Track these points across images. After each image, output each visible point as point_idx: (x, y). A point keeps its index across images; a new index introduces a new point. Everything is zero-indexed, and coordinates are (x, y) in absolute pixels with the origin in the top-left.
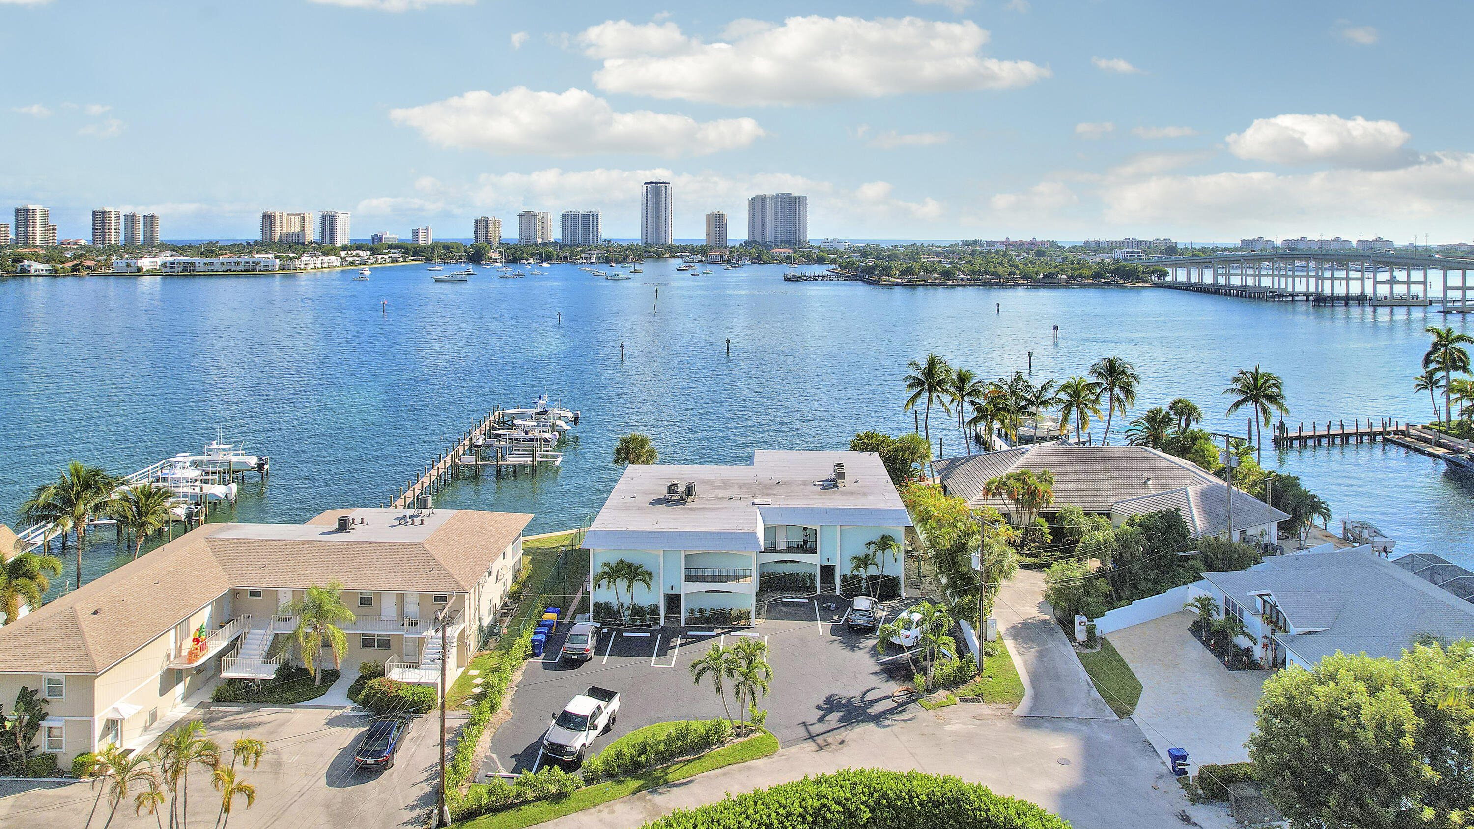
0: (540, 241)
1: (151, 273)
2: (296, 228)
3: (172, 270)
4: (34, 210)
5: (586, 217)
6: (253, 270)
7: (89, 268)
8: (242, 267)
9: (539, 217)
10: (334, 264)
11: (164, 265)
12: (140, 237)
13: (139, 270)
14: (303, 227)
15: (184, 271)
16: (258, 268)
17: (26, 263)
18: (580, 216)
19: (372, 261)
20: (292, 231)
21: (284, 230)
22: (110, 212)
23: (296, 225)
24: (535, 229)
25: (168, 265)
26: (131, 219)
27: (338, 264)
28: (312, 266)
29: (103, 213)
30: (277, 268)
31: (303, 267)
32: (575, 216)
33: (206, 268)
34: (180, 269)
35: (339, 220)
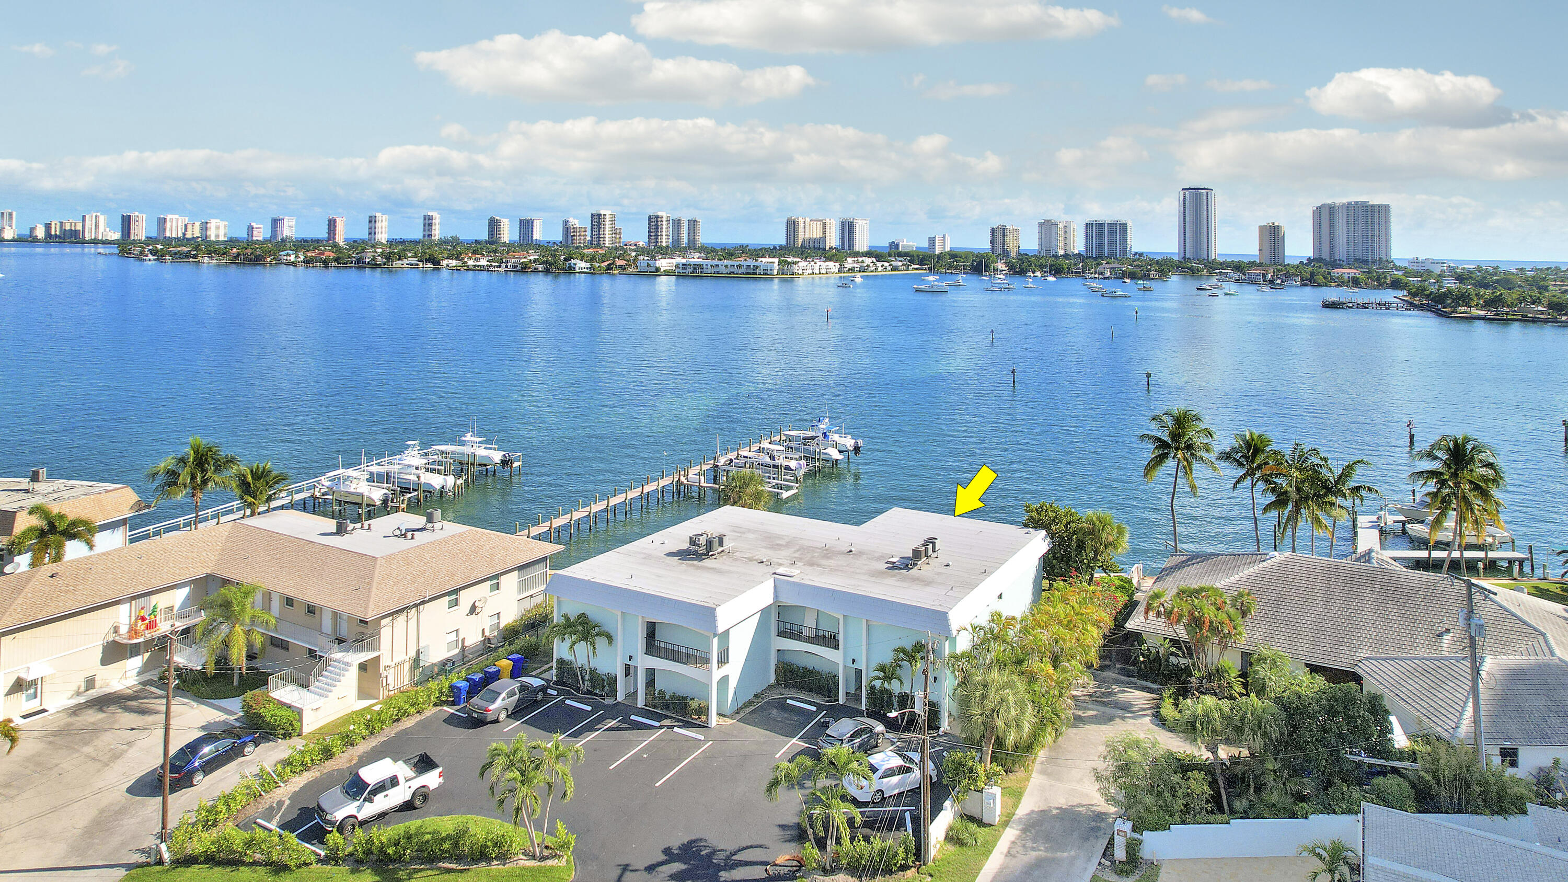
0: (1061, 252)
1: (667, 273)
2: (818, 234)
3: (684, 271)
4: (605, 215)
5: (1112, 226)
6: (753, 274)
7: (621, 267)
8: (743, 270)
9: (1061, 226)
10: (832, 271)
11: (677, 266)
12: (685, 240)
13: (658, 270)
14: (825, 233)
15: (693, 272)
16: (758, 271)
17: (573, 261)
18: (1106, 225)
19: (872, 269)
20: (815, 237)
21: (807, 236)
22: (662, 217)
23: (818, 230)
24: (1056, 240)
25: (681, 266)
26: (677, 223)
27: (837, 271)
28: (810, 272)
29: (657, 217)
30: (775, 272)
31: (800, 272)
32: (1100, 226)
33: (712, 270)
34: (691, 270)
35: (857, 226)
